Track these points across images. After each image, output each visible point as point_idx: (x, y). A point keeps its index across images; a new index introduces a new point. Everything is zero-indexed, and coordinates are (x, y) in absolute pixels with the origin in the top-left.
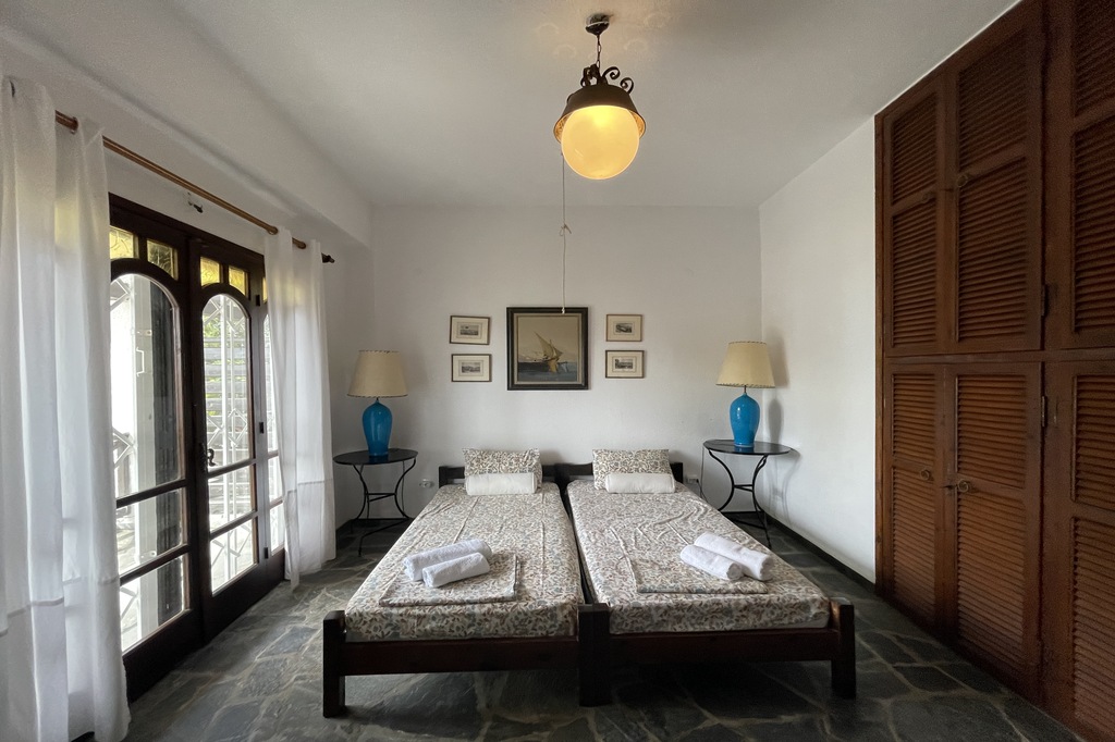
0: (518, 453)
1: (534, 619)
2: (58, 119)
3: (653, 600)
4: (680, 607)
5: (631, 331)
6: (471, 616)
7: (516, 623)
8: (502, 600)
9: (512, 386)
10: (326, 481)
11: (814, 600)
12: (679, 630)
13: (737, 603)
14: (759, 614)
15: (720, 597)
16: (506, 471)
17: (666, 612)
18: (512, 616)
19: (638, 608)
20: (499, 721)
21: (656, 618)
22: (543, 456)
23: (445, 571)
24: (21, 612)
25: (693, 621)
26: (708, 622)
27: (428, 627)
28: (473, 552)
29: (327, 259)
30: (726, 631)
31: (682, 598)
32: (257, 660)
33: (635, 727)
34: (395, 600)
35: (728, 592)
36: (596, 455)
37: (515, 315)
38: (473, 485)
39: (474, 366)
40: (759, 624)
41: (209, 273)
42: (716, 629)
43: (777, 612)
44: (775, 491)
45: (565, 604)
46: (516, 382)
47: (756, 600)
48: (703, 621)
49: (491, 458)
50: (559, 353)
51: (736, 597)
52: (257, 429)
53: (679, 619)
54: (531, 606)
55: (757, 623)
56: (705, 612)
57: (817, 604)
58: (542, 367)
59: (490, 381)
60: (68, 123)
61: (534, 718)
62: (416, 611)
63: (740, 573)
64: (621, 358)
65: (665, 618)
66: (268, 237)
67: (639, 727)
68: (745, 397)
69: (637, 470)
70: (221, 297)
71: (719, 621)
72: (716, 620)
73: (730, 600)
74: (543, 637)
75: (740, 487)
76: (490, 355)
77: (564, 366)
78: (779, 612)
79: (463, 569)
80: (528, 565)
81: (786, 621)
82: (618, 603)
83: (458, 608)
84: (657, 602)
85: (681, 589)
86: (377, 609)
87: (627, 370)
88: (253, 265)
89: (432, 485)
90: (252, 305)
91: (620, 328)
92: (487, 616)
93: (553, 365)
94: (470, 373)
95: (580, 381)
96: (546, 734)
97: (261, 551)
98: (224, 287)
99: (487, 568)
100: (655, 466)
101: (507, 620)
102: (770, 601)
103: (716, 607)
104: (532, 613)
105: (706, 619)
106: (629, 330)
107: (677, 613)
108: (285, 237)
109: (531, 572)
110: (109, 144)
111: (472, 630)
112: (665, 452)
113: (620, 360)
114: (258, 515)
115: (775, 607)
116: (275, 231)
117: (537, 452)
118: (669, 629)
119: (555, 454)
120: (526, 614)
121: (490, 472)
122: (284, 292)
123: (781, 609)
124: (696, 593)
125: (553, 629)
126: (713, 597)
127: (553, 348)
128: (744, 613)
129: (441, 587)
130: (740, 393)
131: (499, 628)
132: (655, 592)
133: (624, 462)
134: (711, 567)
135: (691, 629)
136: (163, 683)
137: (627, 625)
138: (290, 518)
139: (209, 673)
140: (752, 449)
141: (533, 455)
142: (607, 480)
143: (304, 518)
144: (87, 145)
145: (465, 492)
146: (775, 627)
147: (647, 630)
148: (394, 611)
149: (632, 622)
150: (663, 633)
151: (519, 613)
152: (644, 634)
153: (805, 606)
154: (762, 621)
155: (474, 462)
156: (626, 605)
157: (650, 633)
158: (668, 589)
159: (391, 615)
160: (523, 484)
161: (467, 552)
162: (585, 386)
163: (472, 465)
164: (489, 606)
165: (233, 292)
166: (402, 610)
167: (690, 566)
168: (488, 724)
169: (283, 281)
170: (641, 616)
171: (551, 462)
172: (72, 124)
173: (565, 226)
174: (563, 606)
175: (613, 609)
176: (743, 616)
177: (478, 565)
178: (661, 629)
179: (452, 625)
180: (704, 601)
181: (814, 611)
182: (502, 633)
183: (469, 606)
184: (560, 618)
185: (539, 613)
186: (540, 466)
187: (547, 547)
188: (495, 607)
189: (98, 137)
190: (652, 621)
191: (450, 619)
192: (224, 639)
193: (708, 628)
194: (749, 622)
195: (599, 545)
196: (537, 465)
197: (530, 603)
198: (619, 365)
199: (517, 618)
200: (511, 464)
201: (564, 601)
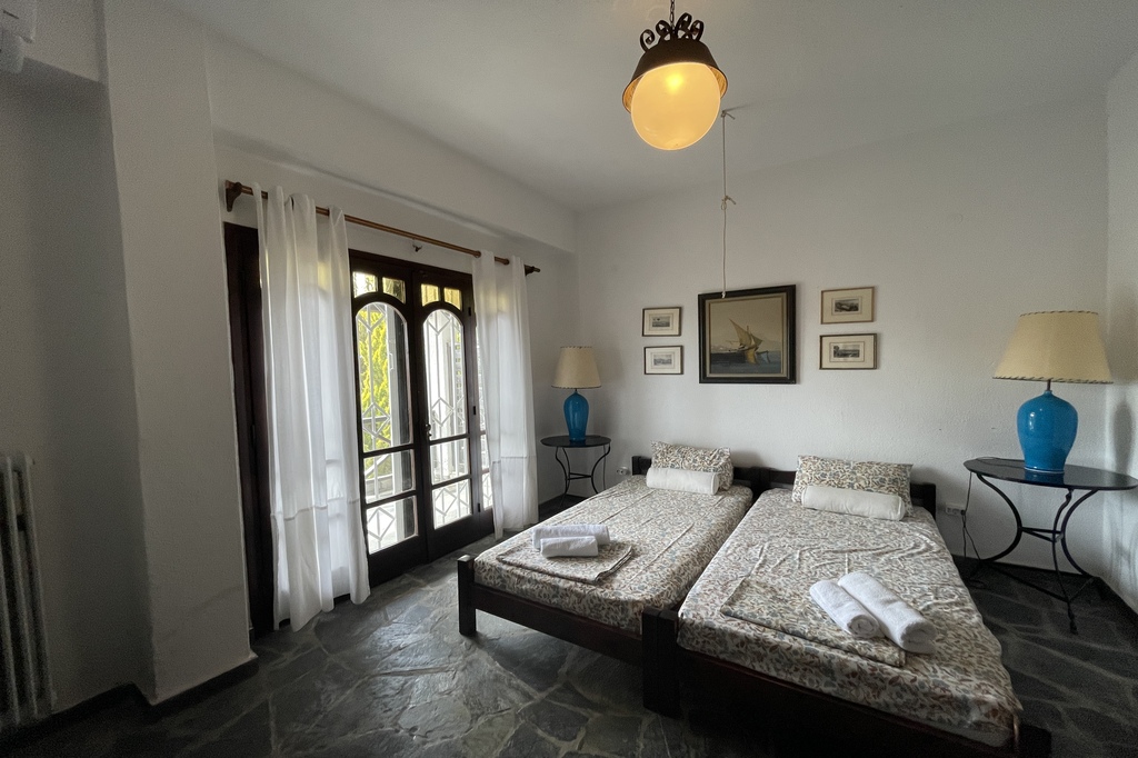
0: (706, 450)
1: (606, 607)
2: (317, 212)
3: (733, 626)
4: (759, 642)
5: (857, 309)
6: (556, 587)
7: (592, 606)
8: (584, 581)
9: (704, 379)
10: (529, 458)
11: (980, 703)
12: (758, 669)
13: (843, 664)
14: (877, 690)
15: (822, 650)
16: (689, 468)
17: (742, 644)
18: (588, 598)
19: (710, 629)
20: (568, 687)
21: (731, 647)
22: (732, 458)
23: (555, 545)
24: (308, 510)
25: (779, 666)
26: (799, 673)
27: (524, 587)
28: (590, 534)
29: (529, 270)
30: (821, 693)
31: (770, 635)
32: (449, 582)
33: (684, 749)
34: (508, 559)
35: (837, 647)
36: (801, 462)
37: (707, 302)
38: (653, 477)
39: (665, 358)
40: (873, 701)
41: (429, 293)
42: (808, 685)
43: (907, 696)
44: (1119, 549)
45: (638, 601)
46: (708, 375)
47: (874, 669)
48: (792, 670)
49: (679, 452)
50: (758, 342)
51: (844, 657)
52: (472, 411)
53: (760, 658)
54: (606, 594)
55: (872, 700)
56: (795, 661)
57: (984, 709)
58: (738, 358)
59: (682, 373)
60: (323, 212)
61: (596, 698)
62: (519, 572)
63: (872, 630)
64: (842, 344)
65: (742, 650)
66: (474, 260)
67: (688, 752)
68: (1049, 396)
69: (851, 486)
70: (439, 313)
71: (814, 678)
72: (808, 675)
73: (833, 657)
74: (614, 627)
75: (1030, 531)
76: (682, 347)
77: (764, 356)
78: (912, 698)
79: (572, 547)
80: (638, 559)
81: (923, 714)
82: (691, 616)
83: (548, 578)
84: (735, 629)
85: (774, 624)
86: (495, 562)
87: (850, 359)
88: (463, 282)
89: (628, 473)
90: (466, 316)
91: (840, 307)
92: (569, 591)
93: (751, 355)
94: (661, 366)
95: (784, 373)
96: (597, 715)
97: (476, 505)
98: (442, 304)
99: (595, 551)
100: (881, 484)
101: (584, 600)
102: (898, 678)
103: (809, 658)
104: (605, 600)
105: (796, 670)
106: (854, 308)
107: (757, 649)
108: (488, 257)
109: (635, 566)
110: (348, 218)
111: (555, 600)
112: (903, 468)
113: (841, 347)
114: (473, 477)
115: (905, 688)
116: (478, 254)
117: (727, 451)
118: (747, 664)
119: (755, 456)
120: (600, 600)
121: (672, 466)
122: (486, 301)
123: (914, 694)
124: (791, 635)
125: (624, 622)
126: (813, 646)
127: (751, 336)
128: (852, 679)
129: (550, 558)
130: (1041, 389)
131: (576, 606)
132: (741, 618)
133: (834, 474)
134: (835, 612)
135: (773, 673)
136: (398, 579)
137: (697, 643)
138: (496, 484)
139: (421, 581)
140: (1061, 477)
141: (722, 454)
142: (805, 493)
143: (507, 485)
144: (337, 224)
145: (645, 482)
146: (906, 715)
147: (722, 656)
148: (504, 567)
149: (704, 642)
150: (738, 666)
151: (594, 597)
152: (718, 659)
153: (962, 705)
154: (880, 700)
155: (659, 455)
156: (697, 621)
157: (724, 661)
158: (757, 620)
159: (501, 569)
160: (701, 483)
161: (584, 534)
162: (792, 378)
163: (657, 457)
164: (572, 583)
165: (450, 308)
166: (509, 568)
167: (817, 605)
168: (556, 687)
169: (486, 293)
170: (714, 638)
171: (748, 464)
172: (327, 213)
173: (727, 198)
174: (635, 603)
175: (684, 622)
176: (851, 684)
177: (587, 546)
178: (738, 661)
179: (541, 591)
180: (795, 645)
181: (975, 716)
182: (578, 611)
183: (557, 579)
184: (631, 613)
185: (612, 602)
186: (729, 466)
187: (673, 548)
188: (576, 586)
189: (341, 216)
190: (727, 648)
191: (540, 586)
192: (440, 562)
193: (796, 680)
194: (861, 695)
195: (731, 558)
196: (725, 465)
197: (607, 591)
198: (839, 353)
199: (592, 602)
200: (695, 461)
201: (638, 599)
